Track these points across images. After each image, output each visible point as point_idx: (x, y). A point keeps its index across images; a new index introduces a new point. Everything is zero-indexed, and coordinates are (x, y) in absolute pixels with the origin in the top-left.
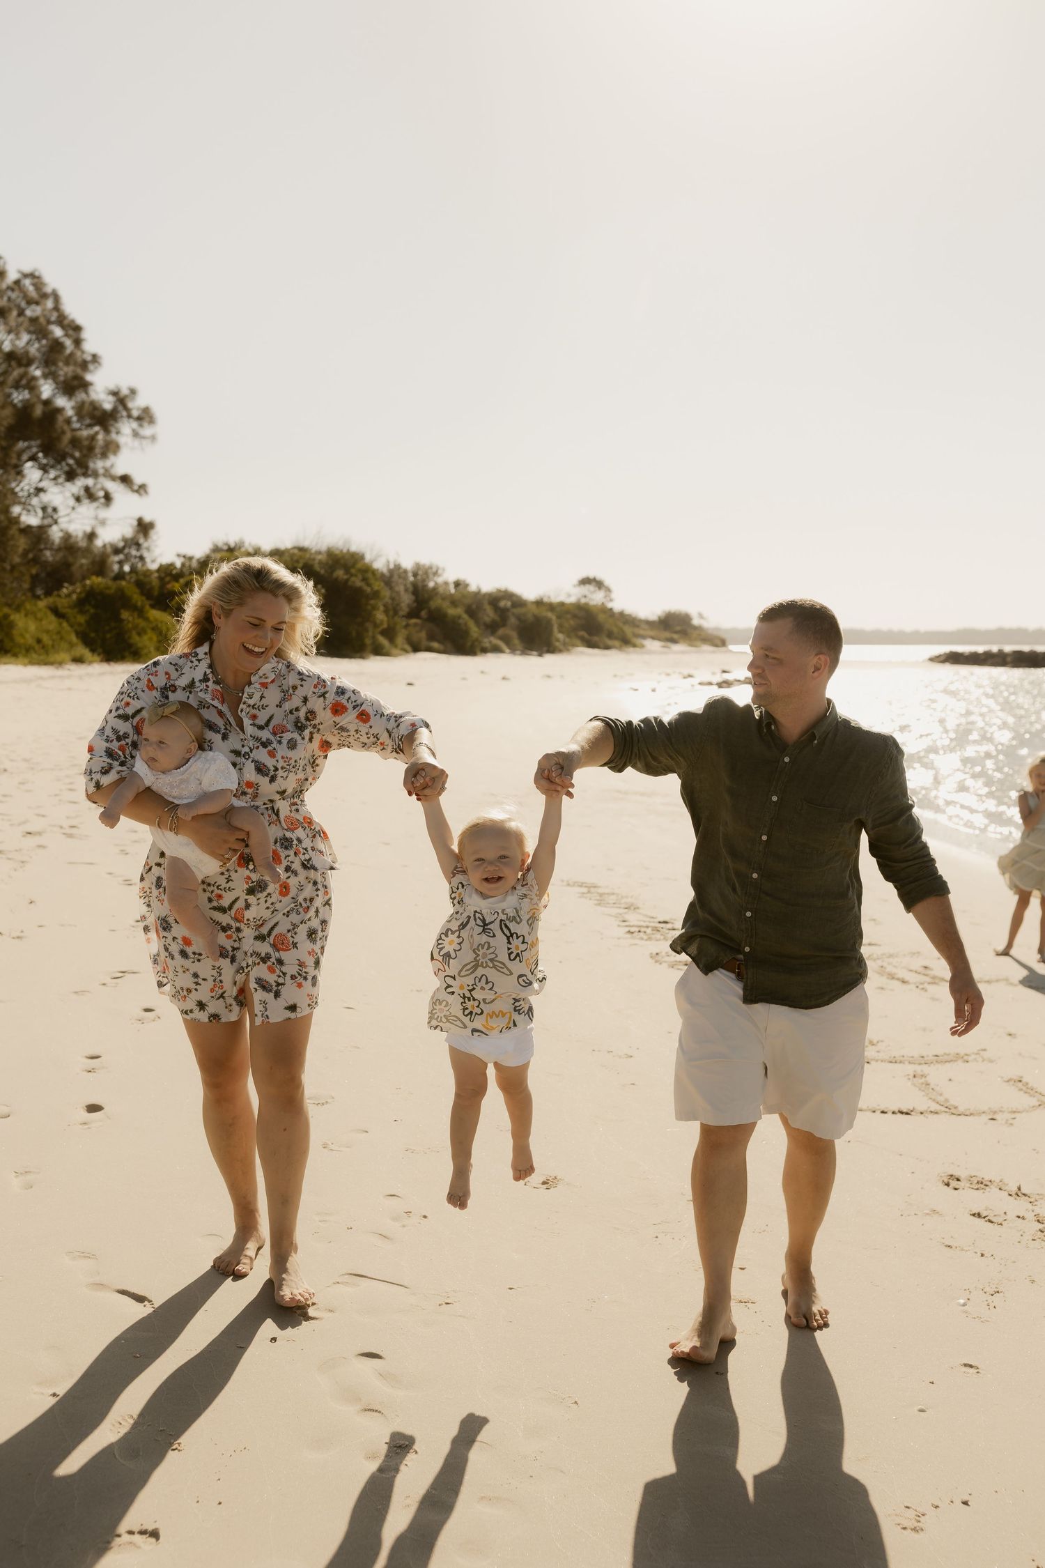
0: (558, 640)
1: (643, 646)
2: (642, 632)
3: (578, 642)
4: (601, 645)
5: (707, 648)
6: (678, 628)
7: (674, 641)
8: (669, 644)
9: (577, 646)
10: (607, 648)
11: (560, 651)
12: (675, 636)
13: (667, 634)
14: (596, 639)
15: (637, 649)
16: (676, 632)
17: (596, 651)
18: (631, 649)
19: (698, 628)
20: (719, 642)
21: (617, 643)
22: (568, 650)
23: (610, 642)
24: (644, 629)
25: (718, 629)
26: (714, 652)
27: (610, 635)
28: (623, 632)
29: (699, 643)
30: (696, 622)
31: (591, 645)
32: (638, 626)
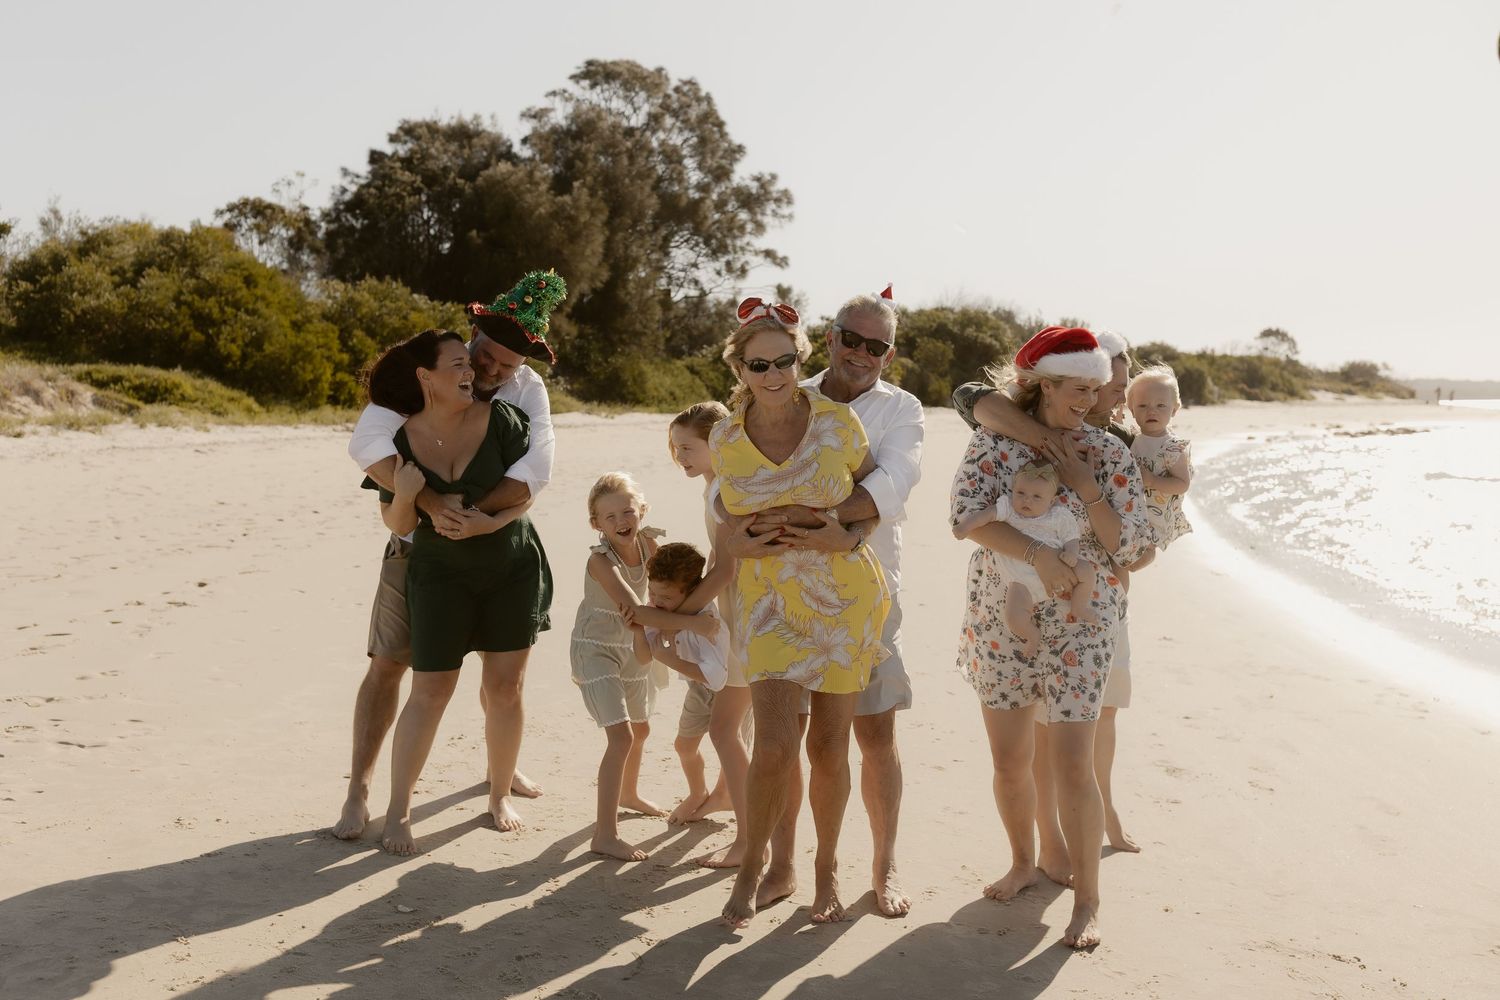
0: (1211, 392)
1: (1313, 398)
2: (1315, 384)
3: (1237, 394)
4: (1263, 398)
5: (1388, 399)
6: (1360, 380)
7: (1350, 393)
8: (1345, 396)
9: (1234, 398)
10: (1269, 400)
11: (1213, 403)
12: (1353, 388)
13: (1345, 386)
14: (1256, 391)
15: (1304, 402)
16: (1357, 384)
17: (1256, 403)
18: (1298, 401)
19: (1386, 380)
20: (1405, 394)
21: (1281, 395)
22: (1223, 403)
23: (1272, 394)
24: (1318, 381)
25: (1407, 381)
26: (1394, 404)
27: (1274, 388)
28: (1291, 384)
29: (1380, 394)
30: (1383, 373)
31: (1250, 397)
32: (1310, 378)
